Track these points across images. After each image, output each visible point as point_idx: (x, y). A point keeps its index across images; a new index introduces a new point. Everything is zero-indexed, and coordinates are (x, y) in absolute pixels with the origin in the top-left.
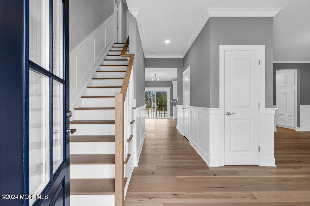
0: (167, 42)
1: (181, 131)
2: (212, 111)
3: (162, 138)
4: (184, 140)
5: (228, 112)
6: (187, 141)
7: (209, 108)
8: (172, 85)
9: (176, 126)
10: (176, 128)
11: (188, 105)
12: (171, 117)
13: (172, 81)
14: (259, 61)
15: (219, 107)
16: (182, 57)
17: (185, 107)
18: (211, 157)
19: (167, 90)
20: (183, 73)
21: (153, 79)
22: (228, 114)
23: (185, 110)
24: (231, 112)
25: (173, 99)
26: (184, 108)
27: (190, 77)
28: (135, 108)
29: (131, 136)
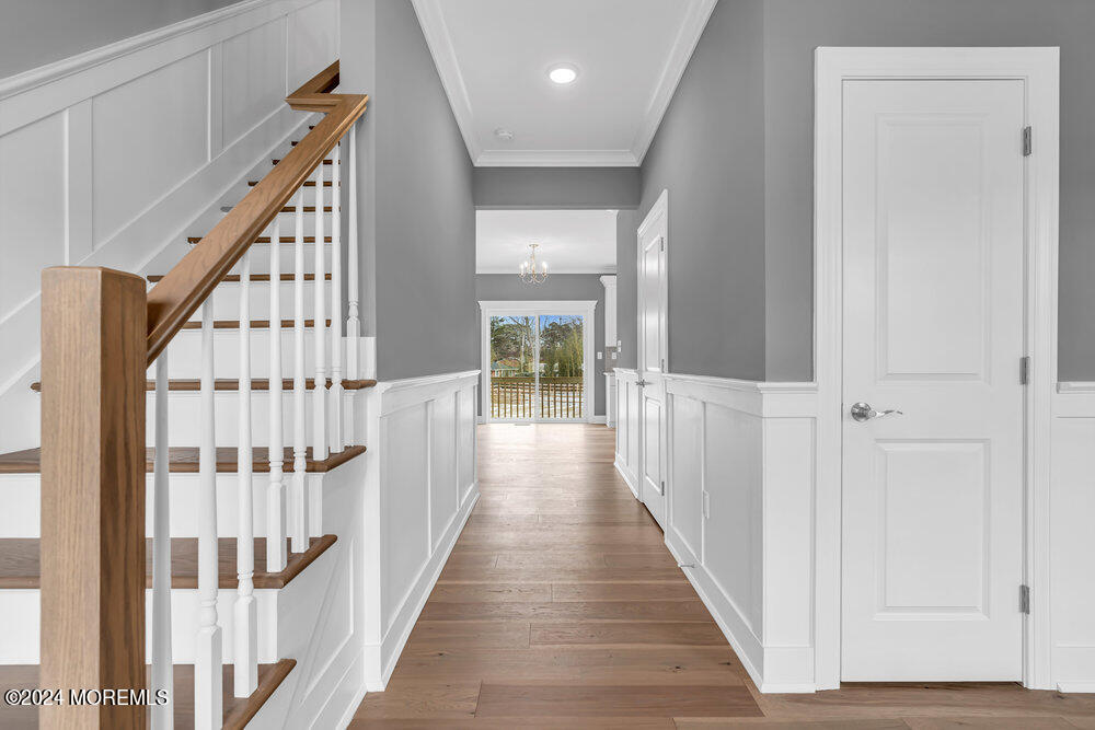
0: (563, 76)
1: (631, 478)
2: (777, 398)
3: (544, 516)
4: (641, 523)
5: (857, 406)
6: (652, 530)
7: (760, 385)
8: (603, 289)
9: (614, 456)
10: (614, 467)
11: (658, 370)
12: (599, 419)
13: (600, 275)
14: (1027, 134)
15: (811, 378)
16: (633, 161)
17: (646, 377)
18: (770, 642)
19: (583, 310)
20: (640, 231)
21: (522, 267)
22: (861, 414)
23: (646, 390)
24: (877, 405)
25: (607, 345)
26: (642, 384)
27: (665, 242)
28: (371, 384)
29: (312, 541)
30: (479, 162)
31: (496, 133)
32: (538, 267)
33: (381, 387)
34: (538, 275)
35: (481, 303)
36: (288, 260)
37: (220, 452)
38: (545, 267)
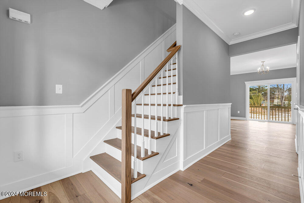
0: (249, 13)
19: (291, 82)
26: (296, 109)
28: (181, 105)
29: (164, 134)
30: (231, 43)
31: (233, 34)
32: (265, 69)
33: (184, 106)
34: (265, 71)
35: (245, 82)
36: (169, 80)
37: (158, 117)
38: (268, 68)
